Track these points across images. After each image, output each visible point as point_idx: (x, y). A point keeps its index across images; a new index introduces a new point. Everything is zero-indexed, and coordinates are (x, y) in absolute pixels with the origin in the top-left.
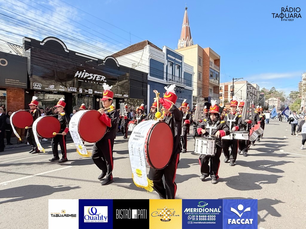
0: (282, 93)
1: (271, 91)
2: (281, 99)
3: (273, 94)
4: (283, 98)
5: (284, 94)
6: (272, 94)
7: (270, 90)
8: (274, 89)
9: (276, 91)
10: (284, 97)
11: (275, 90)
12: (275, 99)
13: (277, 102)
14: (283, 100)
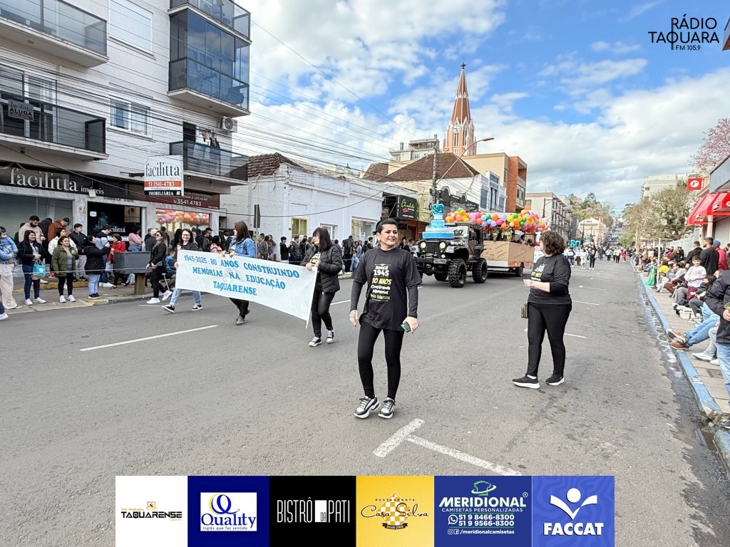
0: (609, 207)
1: (587, 202)
2: (605, 221)
3: (591, 208)
4: (610, 218)
5: (610, 211)
6: (588, 209)
7: (583, 200)
8: (592, 198)
9: (596, 203)
10: (611, 215)
11: (595, 201)
12: (594, 221)
13: (598, 227)
14: (608, 222)
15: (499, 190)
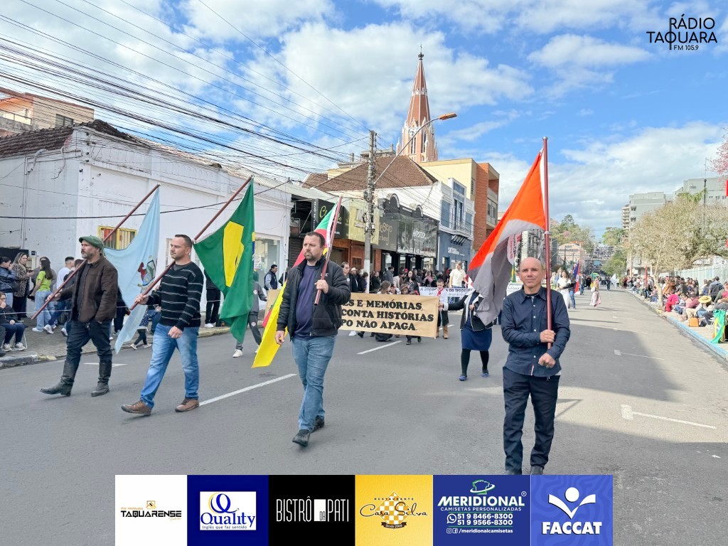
0: (588, 231)
1: (564, 225)
2: (584, 246)
3: (568, 232)
4: (590, 242)
5: (591, 233)
6: (566, 233)
8: (570, 220)
10: (592, 239)
11: (573, 224)
12: (575, 247)
13: (578, 253)
14: (589, 248)
15: (465, 204)
